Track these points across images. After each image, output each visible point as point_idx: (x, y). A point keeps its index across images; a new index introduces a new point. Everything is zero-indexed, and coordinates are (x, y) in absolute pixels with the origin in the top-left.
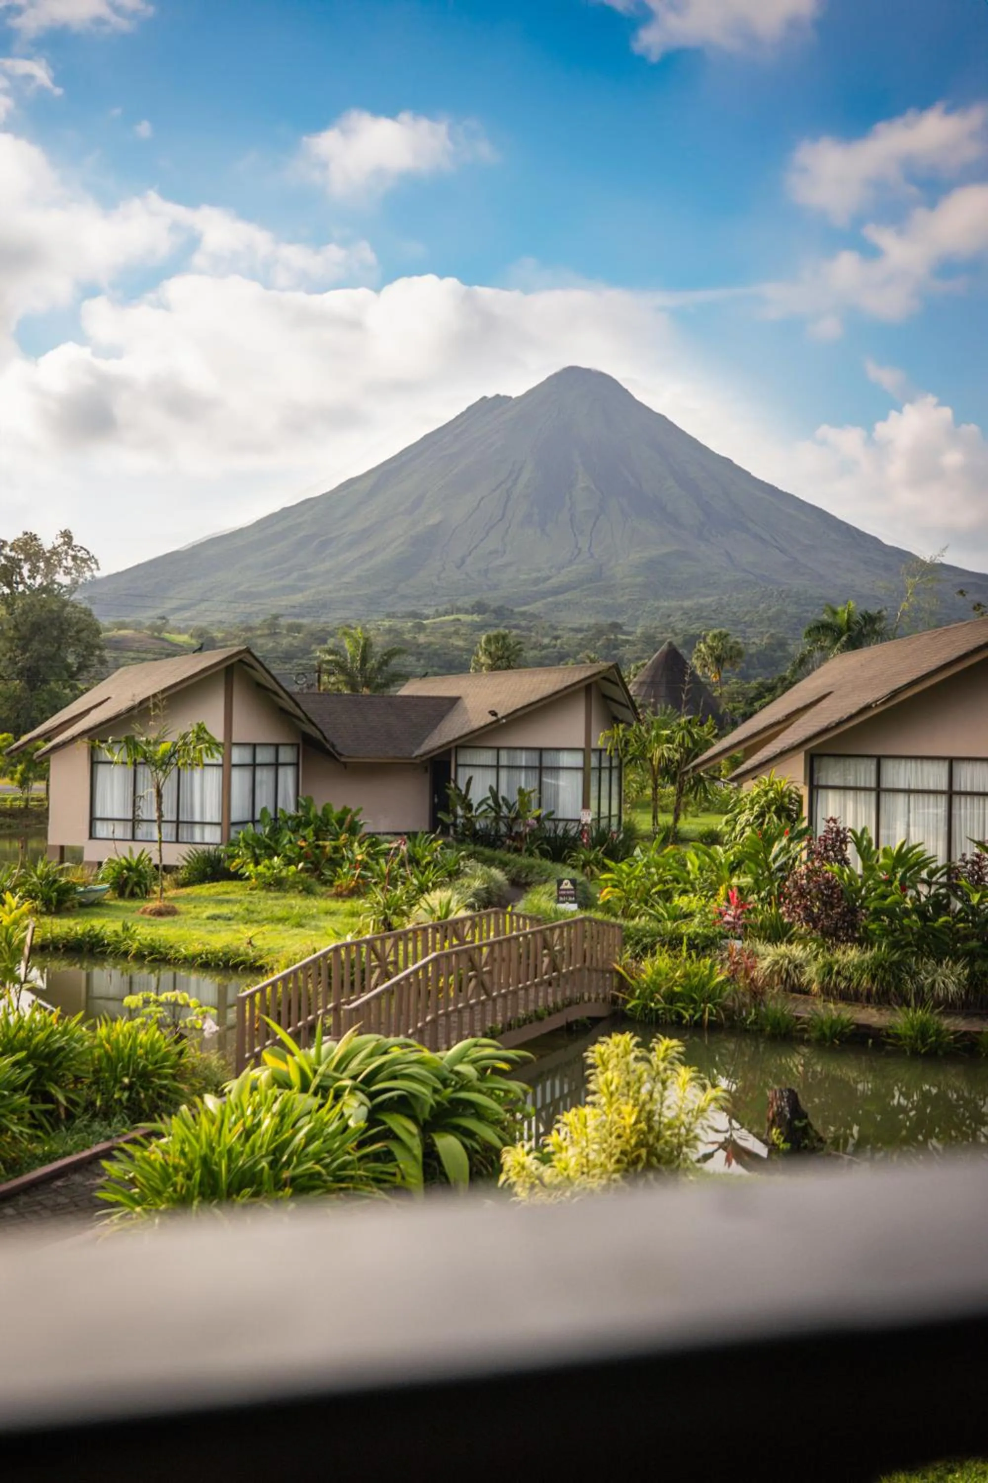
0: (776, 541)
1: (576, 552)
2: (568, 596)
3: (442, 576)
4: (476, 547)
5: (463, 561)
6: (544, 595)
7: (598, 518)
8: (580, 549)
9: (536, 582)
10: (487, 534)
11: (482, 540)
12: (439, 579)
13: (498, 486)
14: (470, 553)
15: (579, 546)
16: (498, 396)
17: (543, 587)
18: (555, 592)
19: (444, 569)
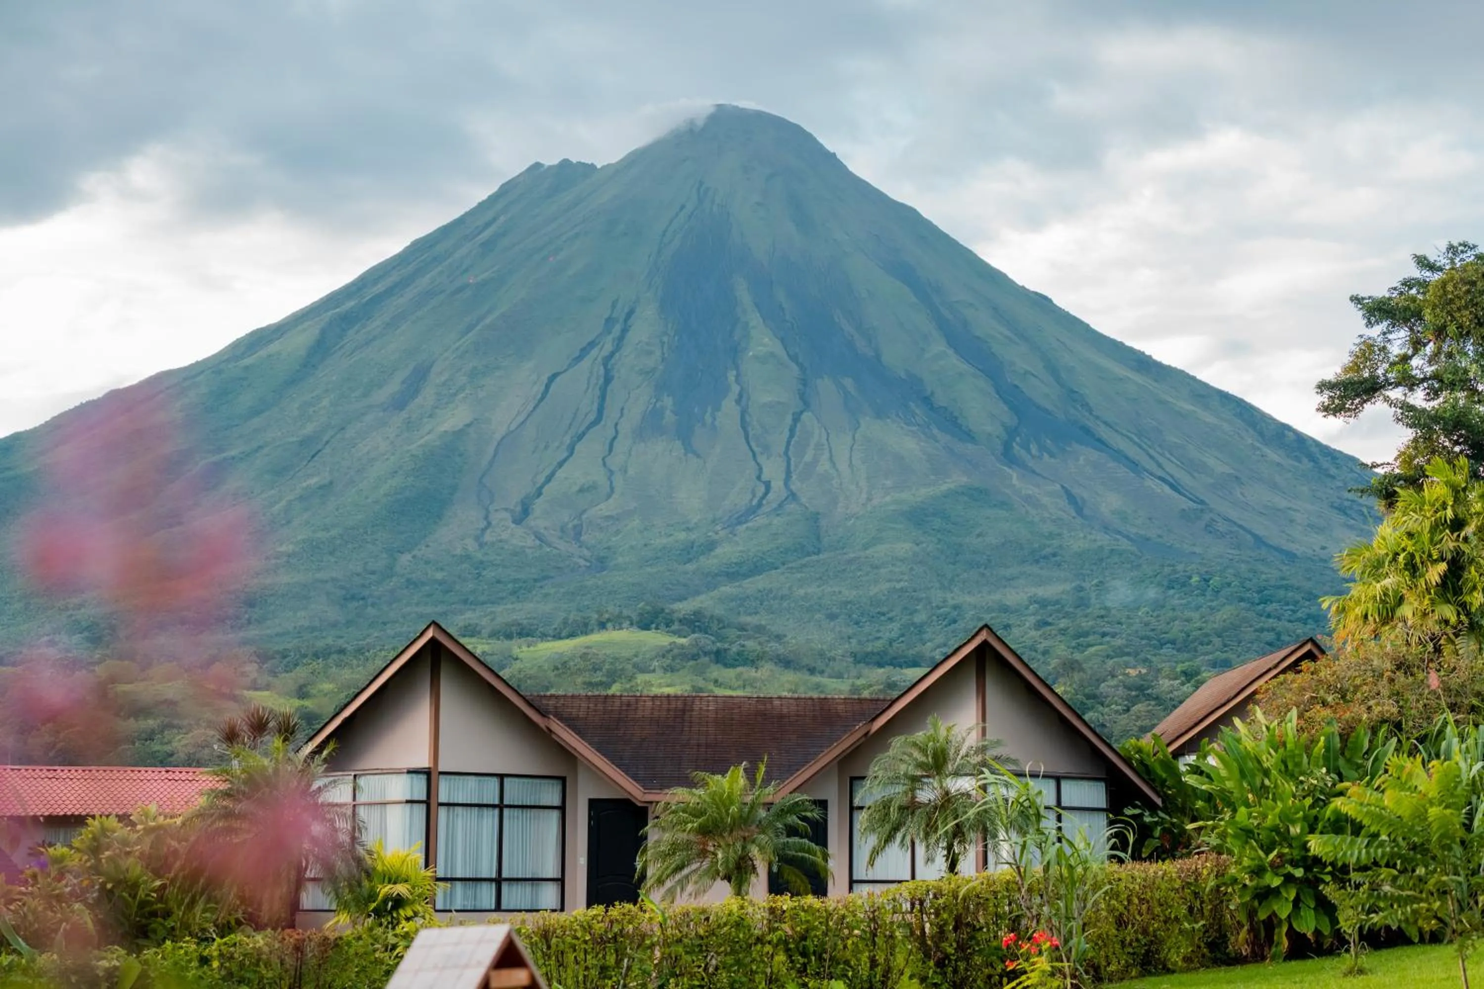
0: (1160, 465)
1: (762, 489)
2: (760, 582)
3: (488, 537)
4: (549, 479)
5: (526, 511)
6: (711, 580)
7: (796, 419)
8: (768, 485)
9: (689, 552)
10: (571, 450)
11: (561, 464)
12: (481, 545)
13: (584, 351)
14: (539, 494)
15: (765, 477)
16: (566, 163)
17: (710, 562)
18: (733, 573)
19: (489, 524)
